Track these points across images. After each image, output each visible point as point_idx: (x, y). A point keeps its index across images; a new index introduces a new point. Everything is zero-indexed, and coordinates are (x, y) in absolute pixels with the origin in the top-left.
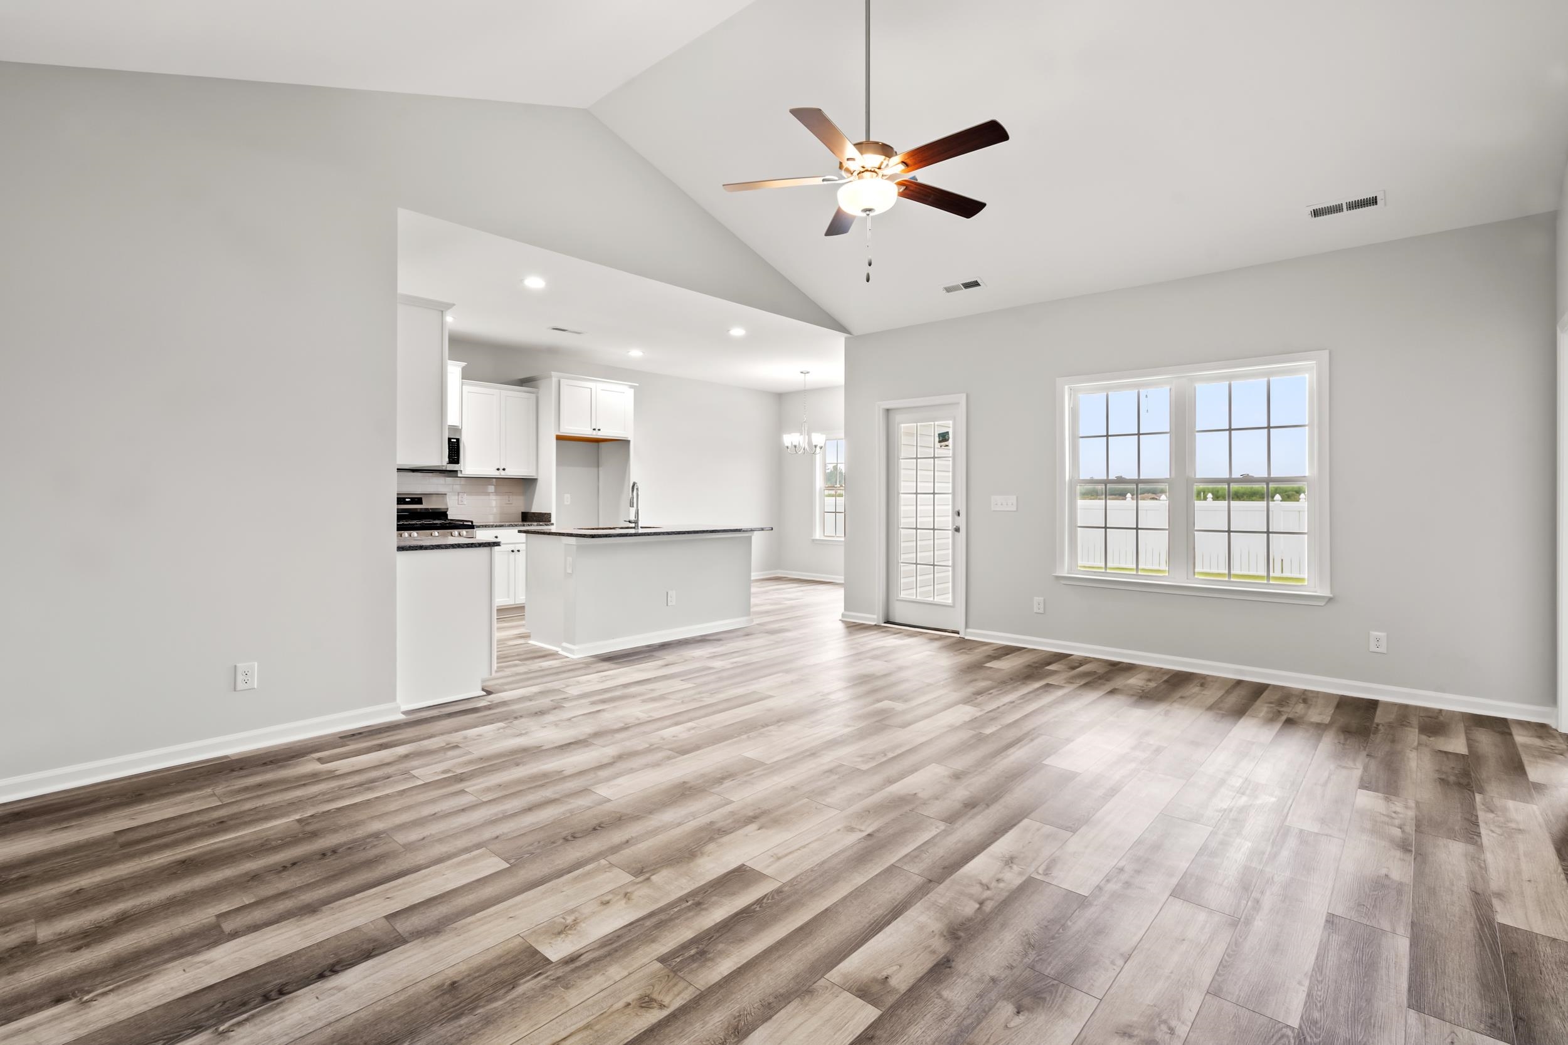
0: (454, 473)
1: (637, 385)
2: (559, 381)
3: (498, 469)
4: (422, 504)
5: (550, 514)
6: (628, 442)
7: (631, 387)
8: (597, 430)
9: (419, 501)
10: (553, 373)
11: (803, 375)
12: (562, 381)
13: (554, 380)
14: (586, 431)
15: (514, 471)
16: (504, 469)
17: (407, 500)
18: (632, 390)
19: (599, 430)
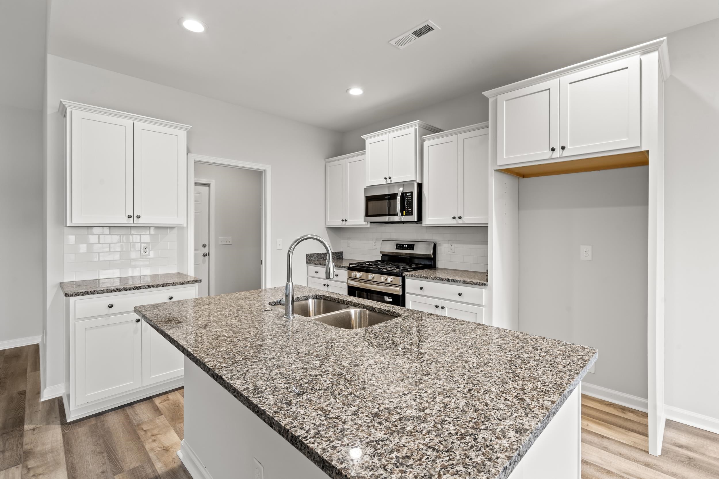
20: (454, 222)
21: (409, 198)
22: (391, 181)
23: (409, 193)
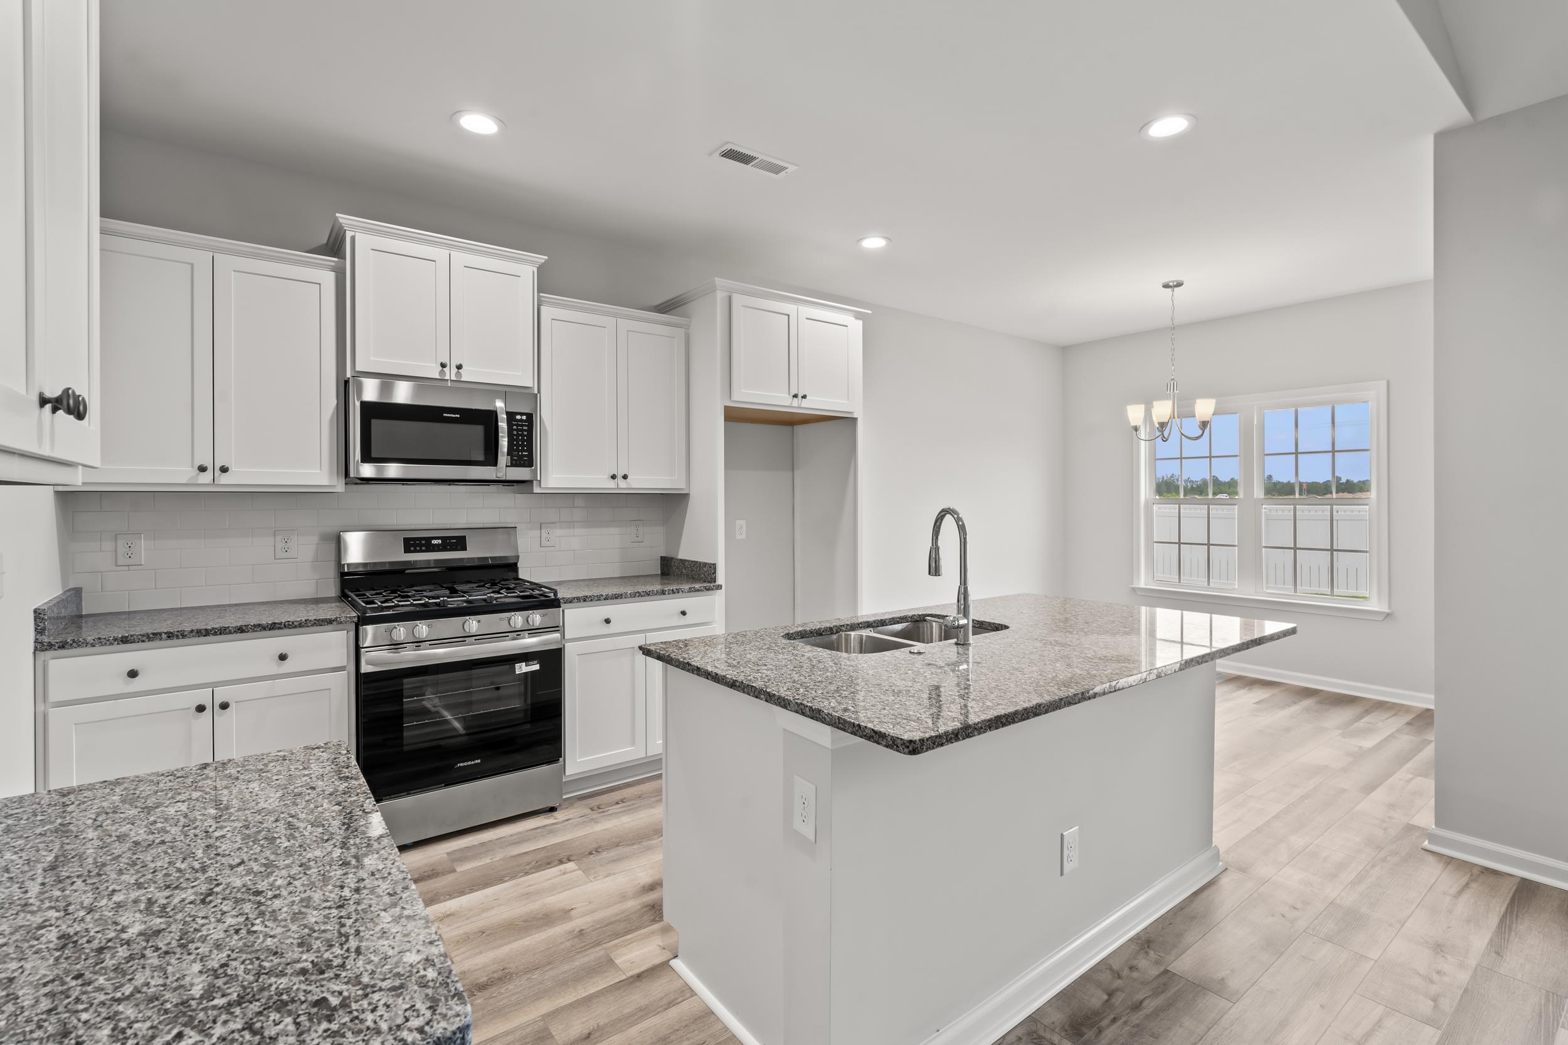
0: (524, 485)
1: (870, 312)
2: (730, 298)
3: (614, 477)
4: (464, 548)
5: (714, 564)
6: (850, 422)
7: (858, 316)
8: (800, 397)
9: (459, 543)
10: (718, 281)
11: (1169, 290)
12: (737, 299)
13: (720, 295)
14: (778, 399)
15: (643, 481)
16: (625, 477)
17: (435, 542)
18: (860, 323)
19: (804, 397)
20: (611, 484)
21: (522, 426)
22: (458, 374)
23: (521, 414)
